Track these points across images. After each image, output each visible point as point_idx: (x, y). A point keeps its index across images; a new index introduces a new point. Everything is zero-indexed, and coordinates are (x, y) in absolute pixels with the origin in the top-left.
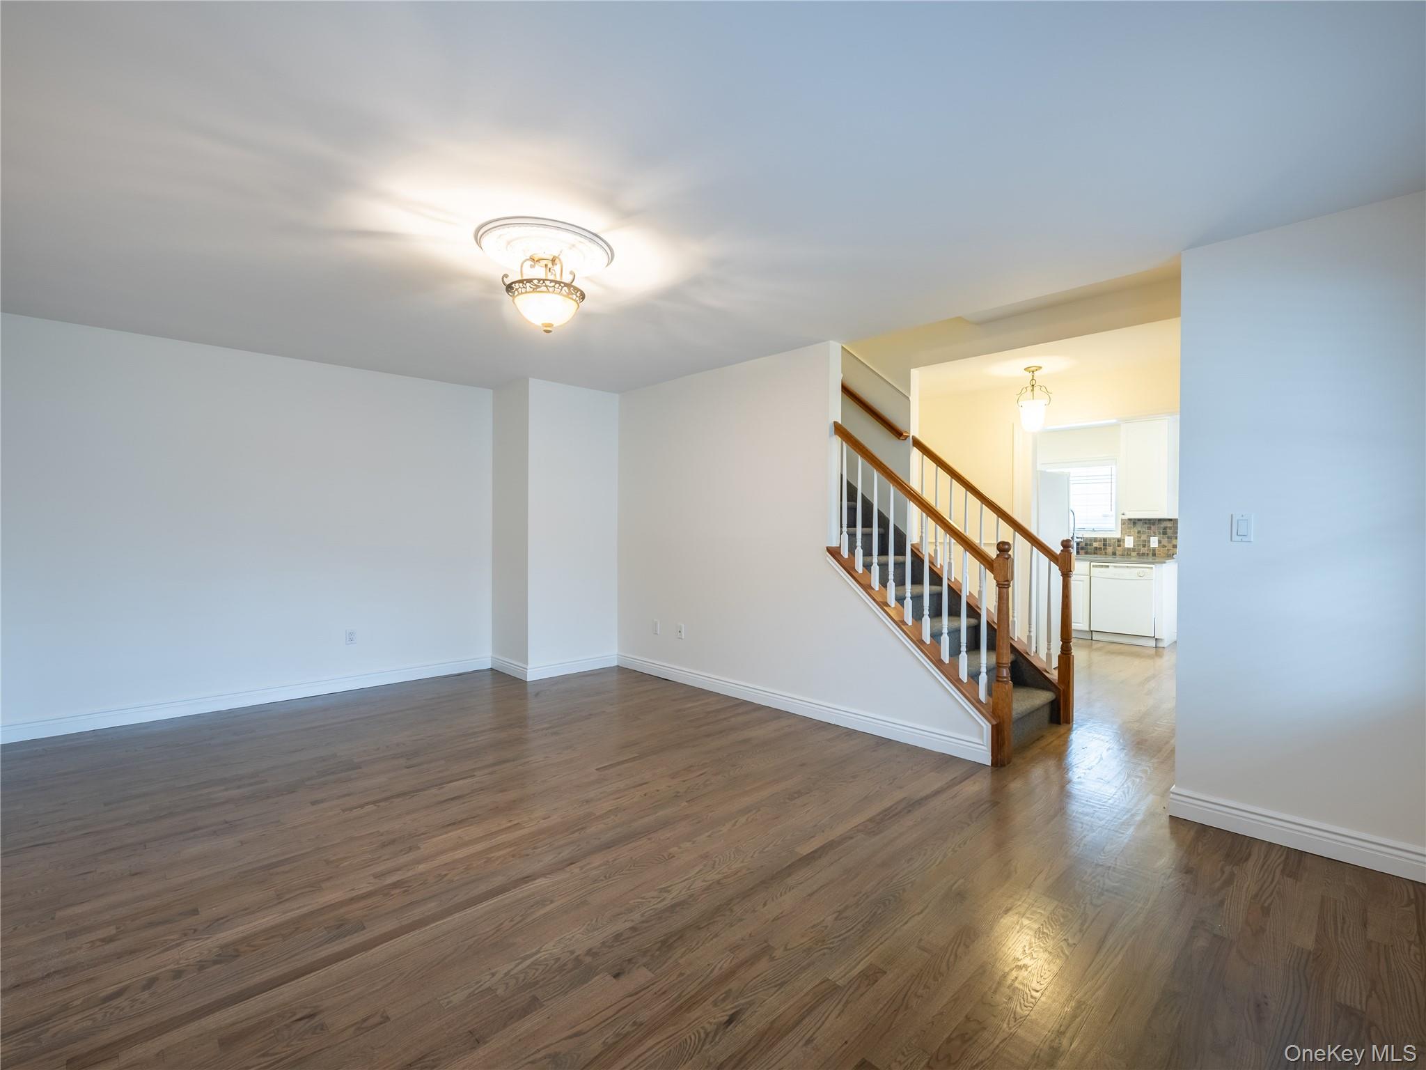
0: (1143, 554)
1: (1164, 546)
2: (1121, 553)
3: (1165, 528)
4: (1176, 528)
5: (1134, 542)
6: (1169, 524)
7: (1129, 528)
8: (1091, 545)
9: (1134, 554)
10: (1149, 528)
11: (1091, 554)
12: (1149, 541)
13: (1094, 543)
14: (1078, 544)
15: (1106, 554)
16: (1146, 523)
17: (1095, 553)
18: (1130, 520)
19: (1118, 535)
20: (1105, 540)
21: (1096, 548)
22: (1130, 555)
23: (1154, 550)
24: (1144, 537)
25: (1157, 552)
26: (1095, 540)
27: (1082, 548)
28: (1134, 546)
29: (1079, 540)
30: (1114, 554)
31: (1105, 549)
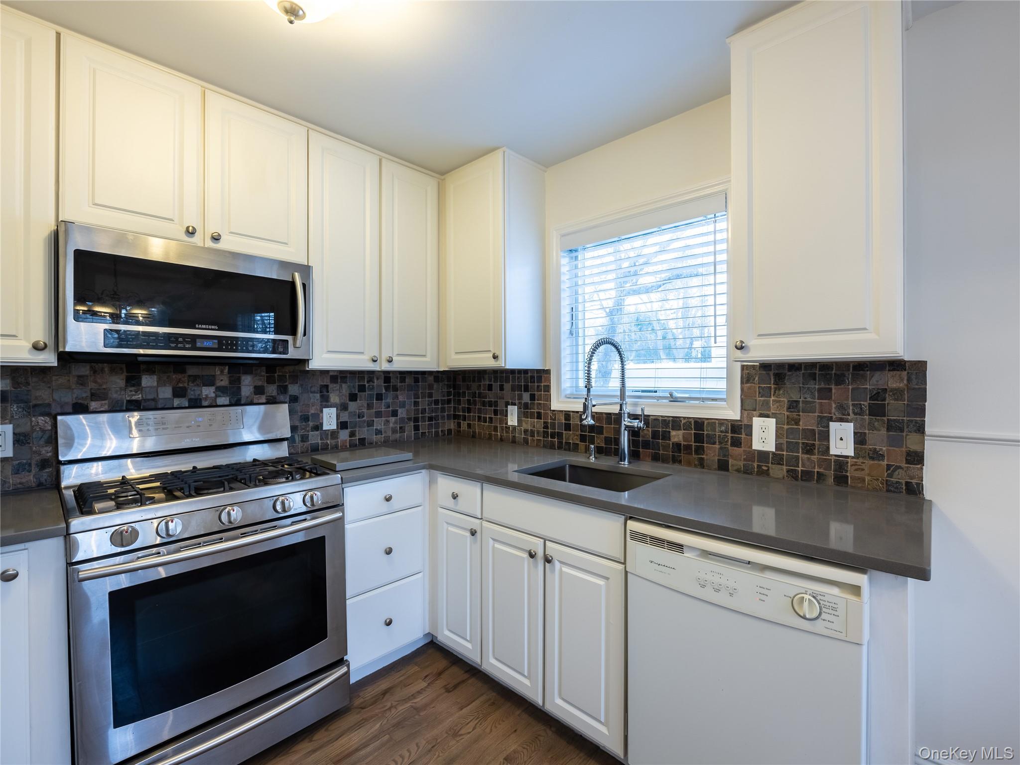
0: (807, 476)
1: (876, 455)
2: (741, 463)
3: (878, 395)
4: (922, 395)
5: (777, 437)
6: (893, 381)
7: (765, 393)
8: (666, 436)
9: (779, 471)
10: (825, 394)
11: (665, 460)
12: (825, 436)
13: (673, 433)
14: (634, 433)
15: (701, 464)
16: (813, 377)
17: (676, 460)
18: (766, 366)
19: (733, 413)
20: (699, 423)
21: (677, 446)
22: (766, 473)
23: (841, 462)
24: (808, 421)
25: (850, 472)
26: (675, 422)
27: (646, 445)
28: (778, 446)
29: (636, 423)
30: (723, 466)
31: (700, 450)
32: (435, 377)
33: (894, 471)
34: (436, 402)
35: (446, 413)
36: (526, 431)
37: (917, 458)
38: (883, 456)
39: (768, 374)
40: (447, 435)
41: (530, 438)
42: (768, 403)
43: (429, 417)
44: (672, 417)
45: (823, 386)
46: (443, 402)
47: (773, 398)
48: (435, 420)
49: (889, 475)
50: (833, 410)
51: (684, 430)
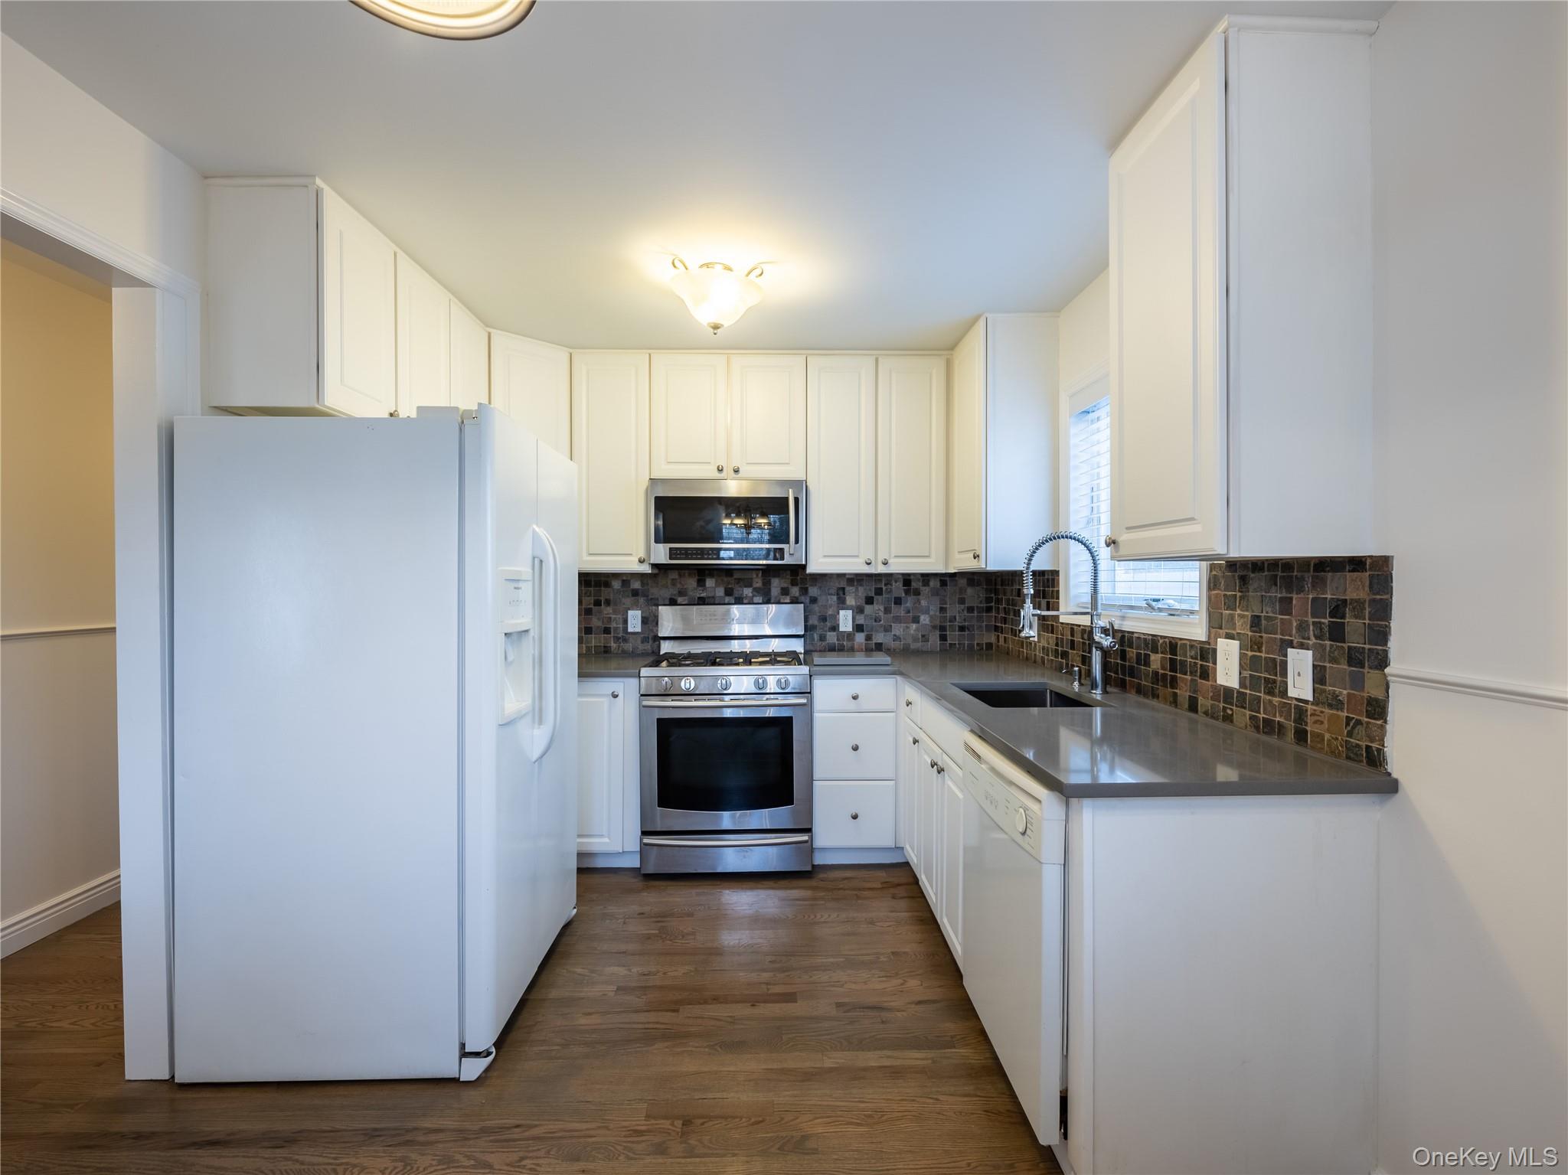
0: (1269, 727)
1: (1336, 703)
2: (1208, 704)
4: (1382, 610)
5: (1242, 667)
6: (1355, 588)
7: (1230, 601)
8: (1147, 661)
9: (1242, 716)
10: (1286, 606)
11: (1146, 695)
12: (1283, 669)
13: (1153, 657)
14: (1106, 650)
15: (1174, 701)
16: (1276, 580)
17: (1154, 695)
18: (1231, 566)
19: (1196, 630)
20: (1173, 645)
21: (1156, 675)
22: (1231, 719)
23: (1299, 710)
24: (1270, 647)
25: (1310, 726)
26: (1153, 643)
27: (1132, 672)
28: (1241, 682)
29: (1106, 641)
30: (1193, 706)
31: (1174, 683)
32: (968, 580)
33: (1353, 728)
34: (970, 609)
35: (985, 623)
36: (1043, 648)
37: (1378, 709)
38: (1341, 702)
39: (1234, 576)
40: (986, 650)
41: (1046, 657)
42: (1232, 617)
43: (959, 627)
44: (1151, 635)
45: (1284, 595)
46: (980, 610)
47: (1239, 612)
48: (969, 630)
49: (1350, 734)
50: (1294, 631)
51: (1162, 653)
